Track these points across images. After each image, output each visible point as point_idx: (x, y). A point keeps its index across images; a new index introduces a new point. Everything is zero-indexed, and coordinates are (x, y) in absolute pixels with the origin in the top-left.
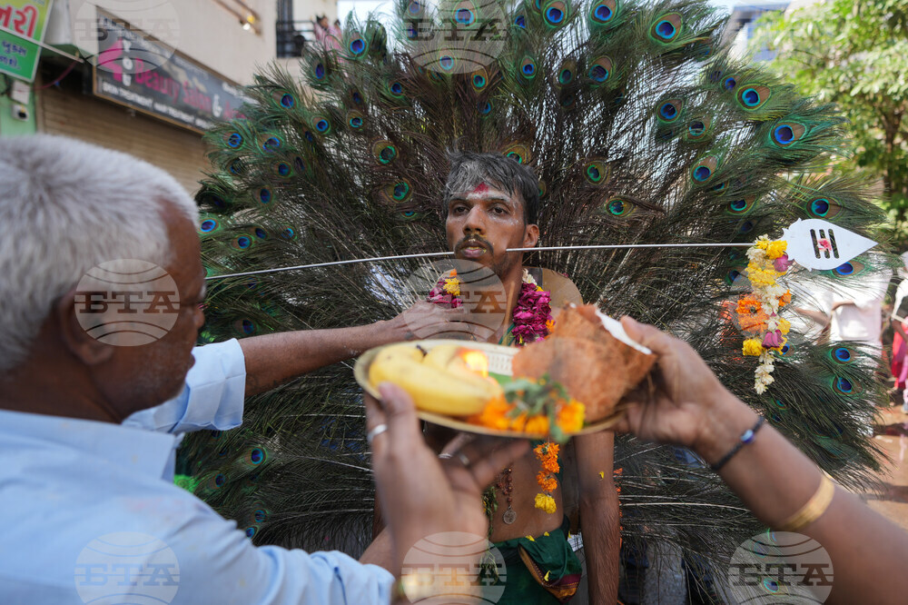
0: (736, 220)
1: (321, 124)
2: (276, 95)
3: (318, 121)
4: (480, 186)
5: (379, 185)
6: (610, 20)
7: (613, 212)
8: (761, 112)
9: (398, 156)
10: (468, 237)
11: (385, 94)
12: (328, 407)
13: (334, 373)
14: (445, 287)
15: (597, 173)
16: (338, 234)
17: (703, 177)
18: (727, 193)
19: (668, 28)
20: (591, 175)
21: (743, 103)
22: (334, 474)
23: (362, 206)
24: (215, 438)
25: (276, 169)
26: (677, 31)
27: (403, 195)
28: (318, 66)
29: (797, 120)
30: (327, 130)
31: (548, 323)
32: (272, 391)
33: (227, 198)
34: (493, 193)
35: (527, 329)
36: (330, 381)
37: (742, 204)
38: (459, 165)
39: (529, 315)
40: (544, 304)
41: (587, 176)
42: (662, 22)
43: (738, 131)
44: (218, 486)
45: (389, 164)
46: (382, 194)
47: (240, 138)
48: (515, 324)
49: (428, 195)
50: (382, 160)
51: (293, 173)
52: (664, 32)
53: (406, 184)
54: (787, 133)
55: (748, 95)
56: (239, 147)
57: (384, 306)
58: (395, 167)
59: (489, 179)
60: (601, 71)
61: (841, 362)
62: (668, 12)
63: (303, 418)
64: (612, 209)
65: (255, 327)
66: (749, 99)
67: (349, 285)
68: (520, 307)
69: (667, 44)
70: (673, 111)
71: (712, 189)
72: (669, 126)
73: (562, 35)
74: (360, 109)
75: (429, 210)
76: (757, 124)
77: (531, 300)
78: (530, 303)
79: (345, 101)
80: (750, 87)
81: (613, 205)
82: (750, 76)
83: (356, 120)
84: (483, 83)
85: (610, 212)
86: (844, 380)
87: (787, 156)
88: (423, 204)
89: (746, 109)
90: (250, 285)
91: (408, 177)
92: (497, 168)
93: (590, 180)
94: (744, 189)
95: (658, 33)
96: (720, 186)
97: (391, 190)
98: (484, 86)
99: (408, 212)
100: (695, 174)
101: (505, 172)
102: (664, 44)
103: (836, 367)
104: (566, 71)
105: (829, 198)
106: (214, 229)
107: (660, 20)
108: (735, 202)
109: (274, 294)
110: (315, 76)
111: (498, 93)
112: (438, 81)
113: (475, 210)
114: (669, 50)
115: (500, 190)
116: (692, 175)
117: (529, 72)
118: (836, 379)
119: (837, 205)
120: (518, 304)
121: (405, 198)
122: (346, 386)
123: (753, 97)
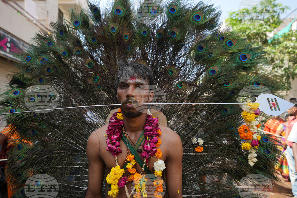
0: (226, 90)
1: (64, 53)
2: (45, 42)
3: (63, 51)
4: (133, 78)
5: (87, 76)
6: (175, 13)
7: (179, 87)
8: (234, 49)
9: (95, 65)
10: (128, 99)
11: (89, 42)
12: (66, 163)
13: (69, 150)
14: (117, 116)
15: (172, 72)
16: (71, 96)
17: (213, 73)
18: (222, 80)
19: (198, 17)
20: (170, 73)
21: (227, 46)
22: (69, 190)
23: (80, 85)
24: (20, 177)
25: (46, 70)
26: (202, 18)
27: (97, 80)
28: (61, 31)
29: (248, 52)
30: (66, 55)
31: (158, 131)
32: (44, 157)
33: (24, 81)
34: (138, 81)
35: (150, 133)
36: (67, 153)
37: (228, 84)
38: (123, 68)
39: (151, 128)
40: (157, 123)
41: (168, 73)
42: (196, 15)
43: (225, 56)
44: (21, 195)
45: (91, 68)
46: (88, 80)
47: (31, 58)
48: (145, 131)
49: (106, 80)
50: (88, 67)
51: (53, 72)
52: (197, 19)
53: (98, 76)
54: (245, 57)
55: (229, 43)
56: (30, 61)
57: (89, 123)
58: (93, 70)
59: (136, 75)
60: (173, 33)
61: (265, 143)
62: (198, 11)
63: (56, 168)
64: (178, 86)
65: (37, 132)
66: (229, 44)
67: (75, 115)
68: (147, 124)
69: (198, 23)
70: (202, 48)
71: (217, 78)
72: (201, 54)
73: (157, 20)
74: (80, 47)
75: (107, 86)
76: (232, 54)
77: (151, 122)
78: (151, 123)
79: (74, 44)
80: (229, 40)
81: (178, 84)
82: (230, 35)
83: (78, 51)
84: (128, 38)
85: (177, 87)
86: (267, 149)
87: (245, 66)
88: (104, 84)
89: (228, 48)
90: (34, 116)
91: (98, 73)
92: (139, 70)
93: (170, 75)
94: (229, 78)
95: (194, 19)
96: (220, 77)
97: (92, 78)
98: (128, 39)
99: (99, 87)
100: (210, 72)
101: (143, 71)
102: (197, 23)
103: (263, 145)
104: (160, 33)
105: (260, 81)
106: (19, 94)
107: (195, 14)
108: (225, 83)
109: (44, 119)
110: (60, 35)
111: (133, 41)
112: (110, 37)
113: (131, 87)
114: (199, 25)
115: (141, 79)
116: (209, 72)
117: (145, 34)
118: (264, 149)
119: (263, 84)
120: (146, 123)
121: (98, 81)
122: (74, 155)
123: (231, 43)
